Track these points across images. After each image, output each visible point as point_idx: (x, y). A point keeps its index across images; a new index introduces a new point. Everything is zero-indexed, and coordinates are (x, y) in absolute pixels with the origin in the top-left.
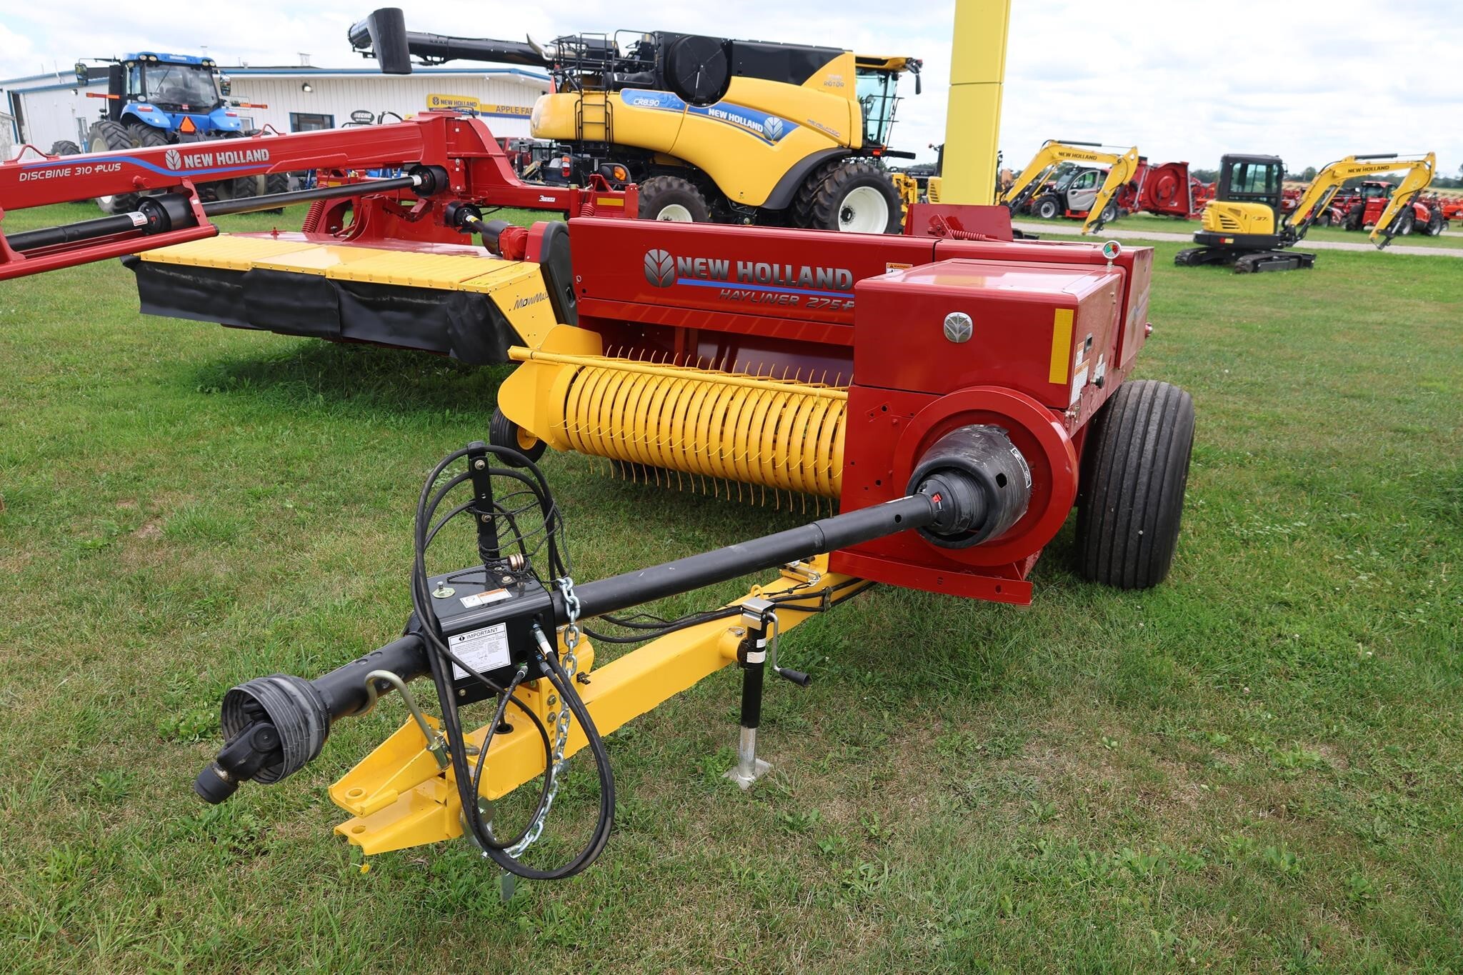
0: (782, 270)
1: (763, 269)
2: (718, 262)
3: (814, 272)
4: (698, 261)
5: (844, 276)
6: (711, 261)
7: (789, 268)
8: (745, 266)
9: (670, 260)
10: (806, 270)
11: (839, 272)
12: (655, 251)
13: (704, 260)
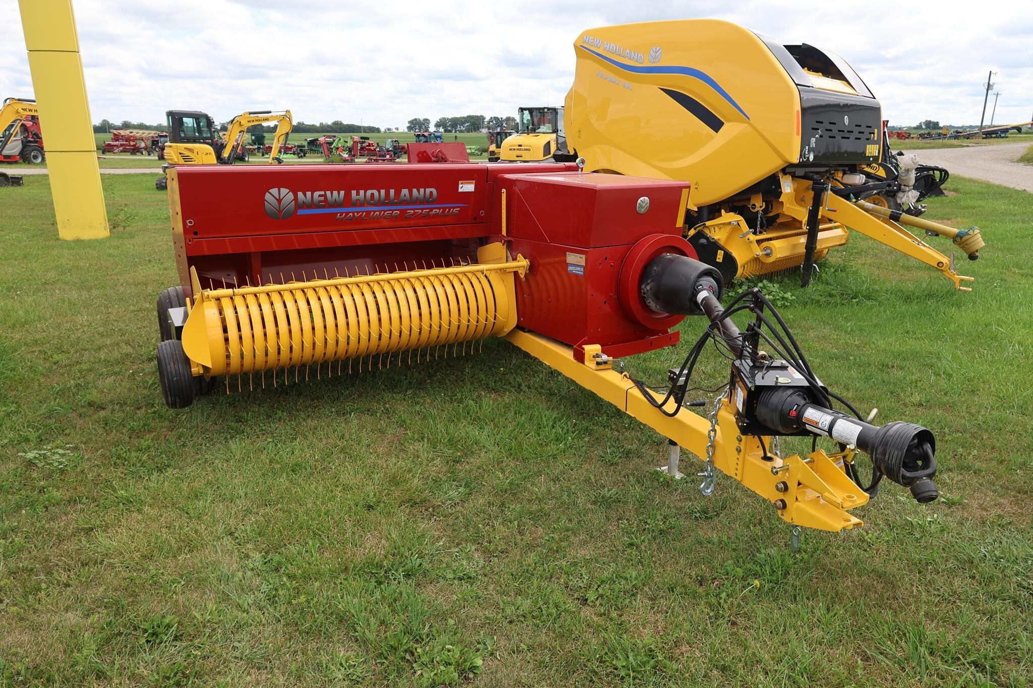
0: (387, 193)
1: (372, 194)
2: (335, 193)
3: (411, 192)
4: (317, 194)
5: (431, 192)
6: (328, 193)
7: (392, 192)
8: (358, 194)
9: (291, 196)
10: (405, 192)
11: (428, 190)
12: (276, 189)
13: (323, 193)
